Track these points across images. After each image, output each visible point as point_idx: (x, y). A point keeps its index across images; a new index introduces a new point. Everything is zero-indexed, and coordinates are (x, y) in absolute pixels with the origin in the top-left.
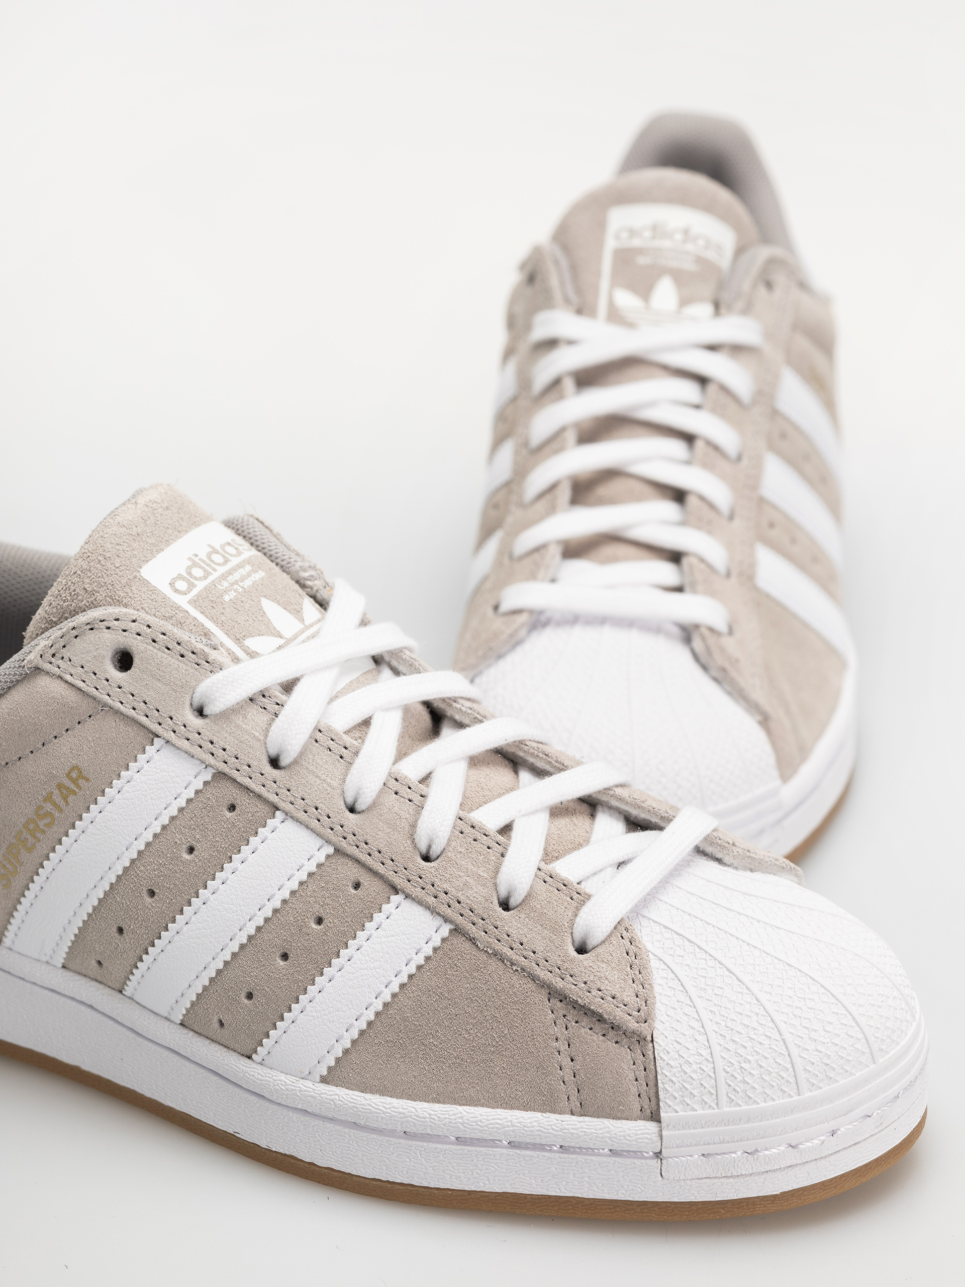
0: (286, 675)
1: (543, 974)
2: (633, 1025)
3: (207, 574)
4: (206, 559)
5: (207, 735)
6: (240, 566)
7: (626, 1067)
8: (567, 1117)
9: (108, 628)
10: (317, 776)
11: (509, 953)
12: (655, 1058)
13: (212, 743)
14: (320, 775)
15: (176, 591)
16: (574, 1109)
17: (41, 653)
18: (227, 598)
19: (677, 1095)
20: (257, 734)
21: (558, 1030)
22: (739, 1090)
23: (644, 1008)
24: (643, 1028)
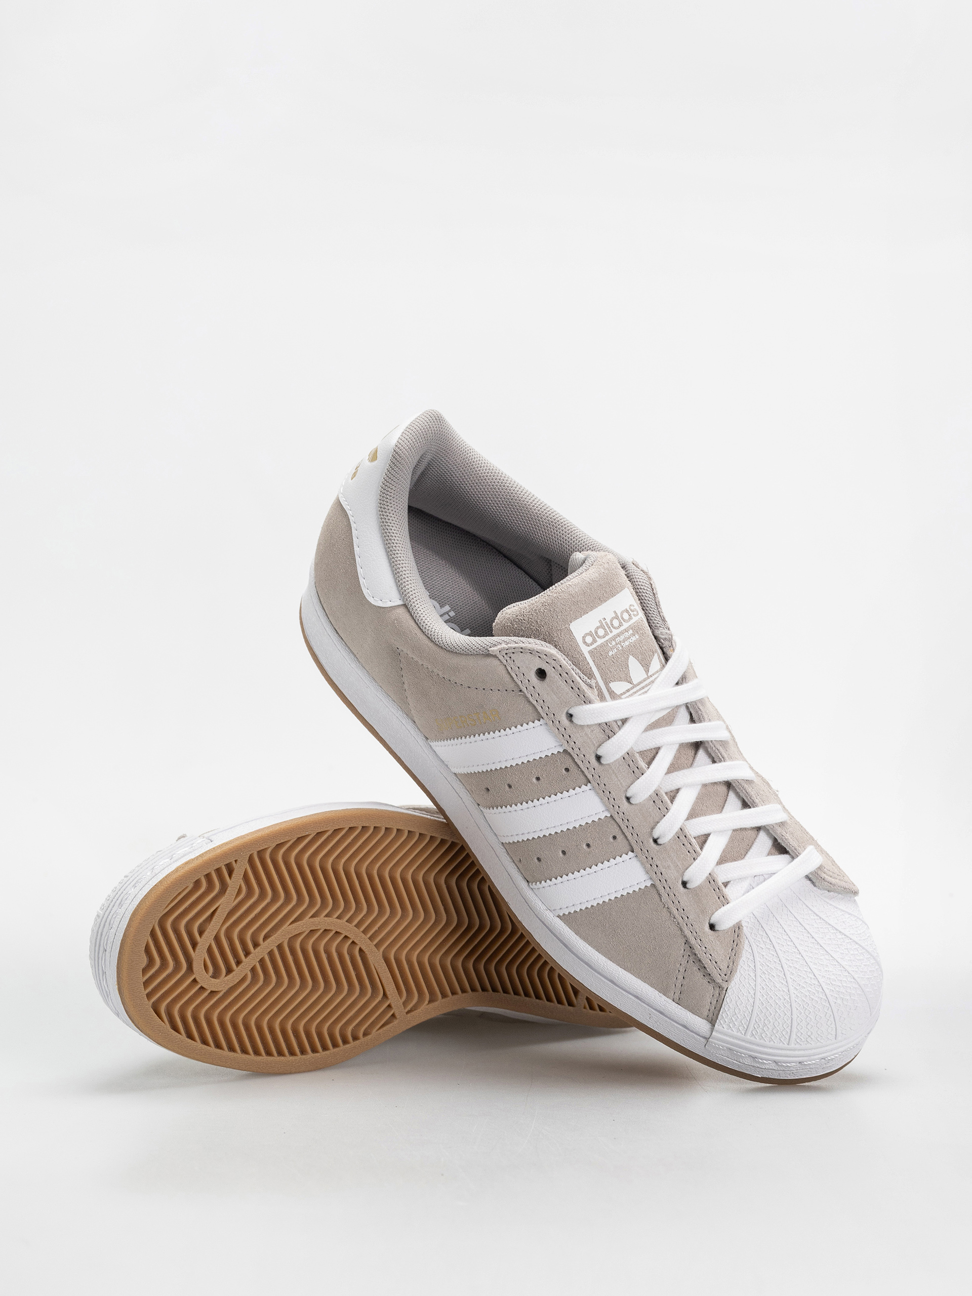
0: (623, 716)
1: (687, 932)
2: (719, 980)
3: (606, 634)
4: (609, 623)
5: (569, 731)
6: (626, 630)
7: (708, 996)
8: (670, 1001)
9: (539, 657)
10: (617, 777)
11: (675, 912)
12: (724, 999)
13: (570, 736)
14: (618, 776)
15: (585, 643)
16: (675, 999)
17: (500, 650)
18: (611, 653)
19: (727, 1021)
20: (595, 742)
21: (684, 962)
22: (759, 1032)
23: (728, 975)
24: (724, 985)
